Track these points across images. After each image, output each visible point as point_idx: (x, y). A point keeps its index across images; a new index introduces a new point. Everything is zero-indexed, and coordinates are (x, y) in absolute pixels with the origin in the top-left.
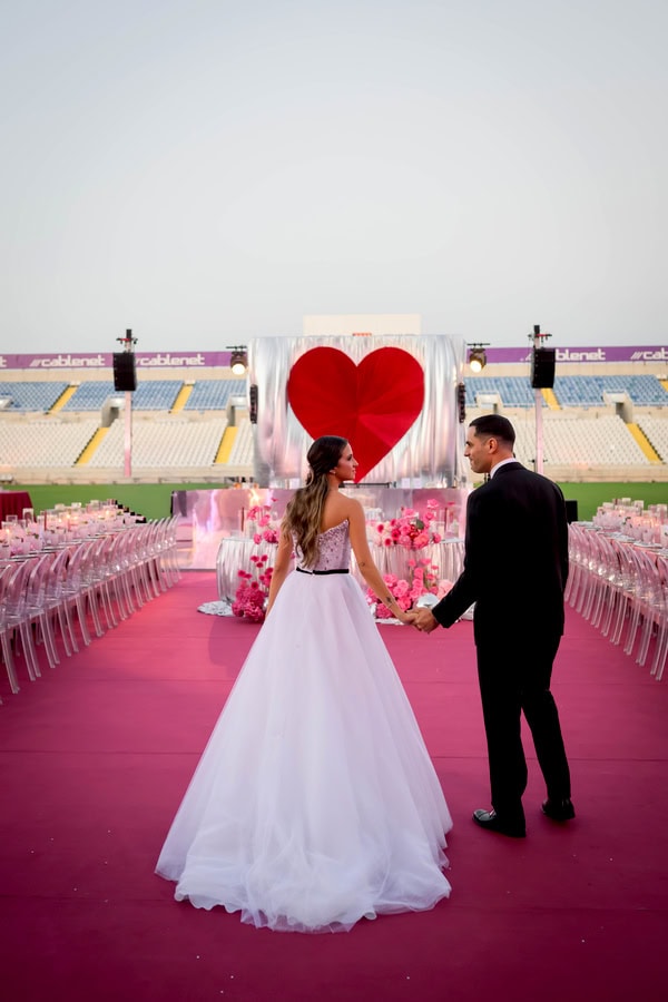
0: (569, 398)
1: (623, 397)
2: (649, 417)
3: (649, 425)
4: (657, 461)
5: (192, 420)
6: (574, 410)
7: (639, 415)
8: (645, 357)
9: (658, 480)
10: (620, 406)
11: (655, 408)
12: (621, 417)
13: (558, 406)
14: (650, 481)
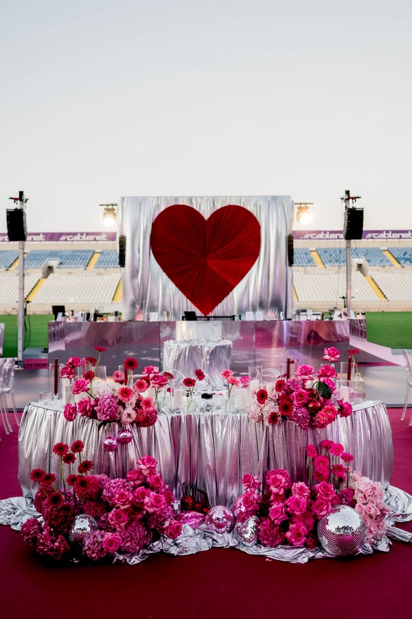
0: (330, 261)
1: (361, 261)
2: (377, 272)
3: (378, 277)
4: (384, 299)
5: (99, 274)
6: (332, 268)
7: (372, 271)
8: (374, 237)
9: (385, 310)
10: (360, 266)
11: (381, 267)
12: (362, 272)
13: (322, 266)
14: (381, 311)
